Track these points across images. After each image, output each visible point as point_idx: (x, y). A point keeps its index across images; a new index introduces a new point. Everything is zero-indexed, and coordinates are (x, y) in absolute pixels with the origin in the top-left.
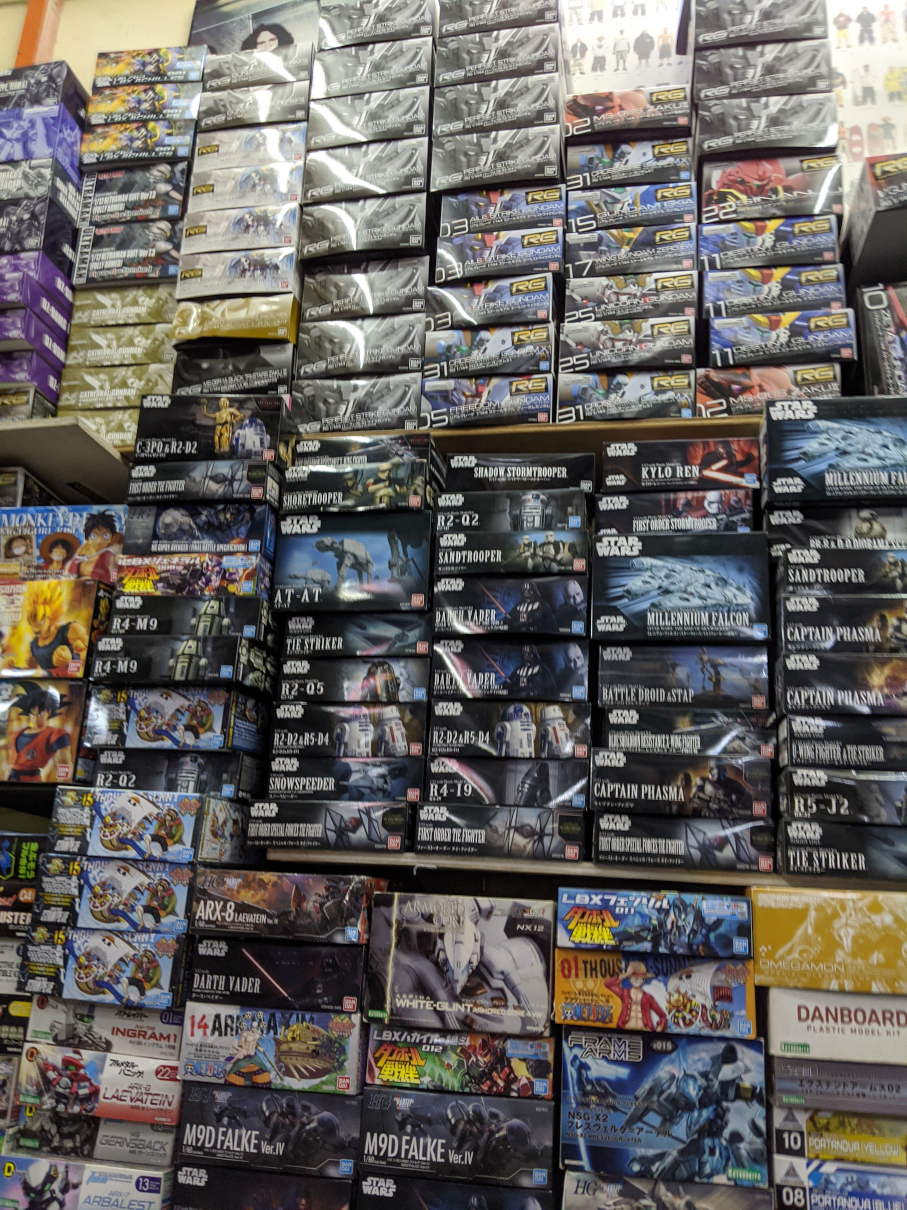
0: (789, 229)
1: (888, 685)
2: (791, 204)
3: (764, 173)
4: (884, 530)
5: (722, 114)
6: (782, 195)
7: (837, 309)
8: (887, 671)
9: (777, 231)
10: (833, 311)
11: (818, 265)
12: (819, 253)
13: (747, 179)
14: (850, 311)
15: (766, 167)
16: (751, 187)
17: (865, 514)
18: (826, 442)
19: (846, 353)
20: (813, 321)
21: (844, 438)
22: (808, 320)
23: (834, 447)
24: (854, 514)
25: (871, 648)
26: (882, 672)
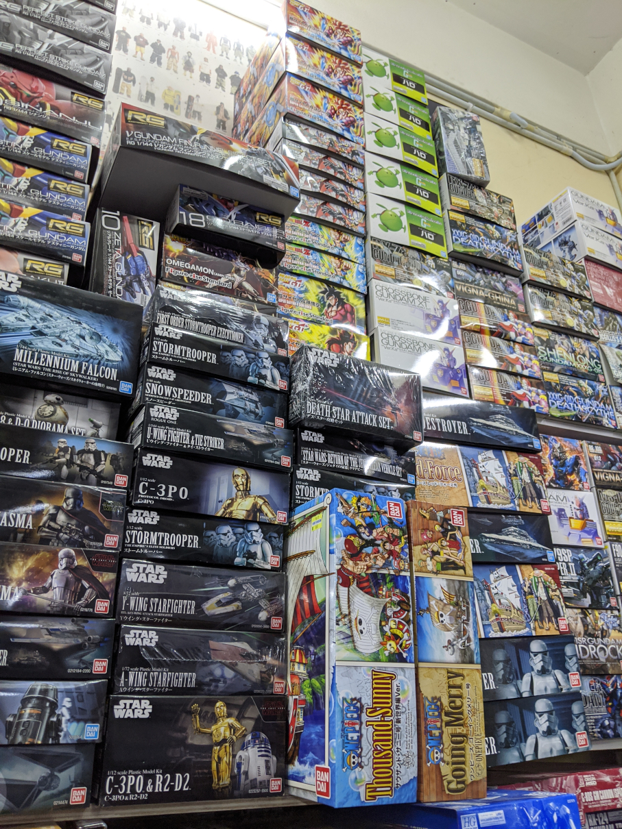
0: (49, 141)
1: (28, 579)
2: (54, 122)
3: (37, 88)
4: (67, 417)
5: (9, 24)
6: (48, 111)
7: (76, 218)
8: (31, 562)
9: (37, 138)
10: (72, 220)
11: (69, 179)
12: (72, 169)
13: (19, 85)
14: (88, 225)
15: (41, 85)
16: (21, 94)
17: (52, 397)
18: (24, 318)
19: (76, 258)
20: (52, 221)
21: (43, 319)
22: (48, 219)
23: (31, 325)
24: (40, 395)
25: (20, 536)
26: (25, 564)
